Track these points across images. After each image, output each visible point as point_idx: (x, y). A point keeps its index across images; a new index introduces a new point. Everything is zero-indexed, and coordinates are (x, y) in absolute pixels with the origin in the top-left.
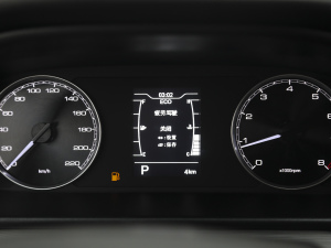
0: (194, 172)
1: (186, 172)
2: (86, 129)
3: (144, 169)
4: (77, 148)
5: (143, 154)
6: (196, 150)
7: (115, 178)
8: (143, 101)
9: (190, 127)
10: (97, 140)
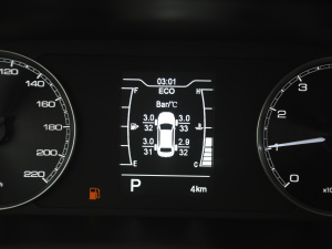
0: (204, 189)
1: (193, 190)
2: (55, 127)
3: (135, 184)
4: (41, 153)
5: (134, 163)
6: (207, 160)
7: (93, 196)
8: (134, 90)
9: (199, 128)
10: (70, 143)
